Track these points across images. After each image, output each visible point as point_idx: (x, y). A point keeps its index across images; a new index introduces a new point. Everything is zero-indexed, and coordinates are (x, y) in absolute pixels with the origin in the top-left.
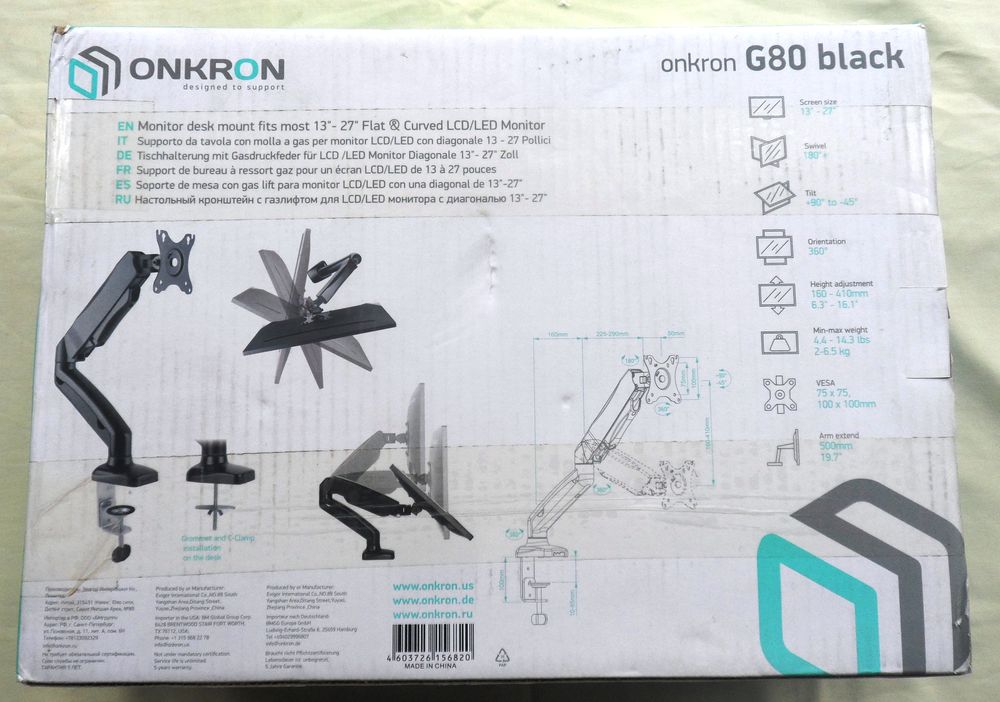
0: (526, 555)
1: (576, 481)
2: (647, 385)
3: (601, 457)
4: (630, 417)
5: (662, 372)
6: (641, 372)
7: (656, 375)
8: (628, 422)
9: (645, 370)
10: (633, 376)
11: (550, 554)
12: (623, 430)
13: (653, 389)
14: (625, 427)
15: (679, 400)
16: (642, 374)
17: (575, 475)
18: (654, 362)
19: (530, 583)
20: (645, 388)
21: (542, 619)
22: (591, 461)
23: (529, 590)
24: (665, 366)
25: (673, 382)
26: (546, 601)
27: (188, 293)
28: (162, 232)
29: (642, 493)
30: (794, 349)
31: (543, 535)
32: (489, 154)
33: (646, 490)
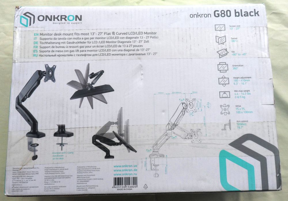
0: (152, 157)
1: (166, 135)
2: (187, 107)
3: (174, 128)
4: (182, 116)
5: (191, 103)
6: (185, 103)
7: (189, 104)
8: (181, 118)
9: (186, 103)
10: (183, 105)
11: (159, 156)
12: (180, 120)
13: (188, 108)
14: (180, 119)
15: (196, 111)
16: (185, 104)
17: (166, 133)
18: (189, 101)
19: (153, 165)
20: (186, 108)
21: (157, 175)
22: (171, 129)
23: (153, 167)
24: (192, 102)
25: (194, 106)
26: (158, 170)
27: (54, 82)
28: (47, 64)
29: (186, 138)
30: (229, 97)
31: (157, 151)
32: (141, 42)
33: (187, 138)
